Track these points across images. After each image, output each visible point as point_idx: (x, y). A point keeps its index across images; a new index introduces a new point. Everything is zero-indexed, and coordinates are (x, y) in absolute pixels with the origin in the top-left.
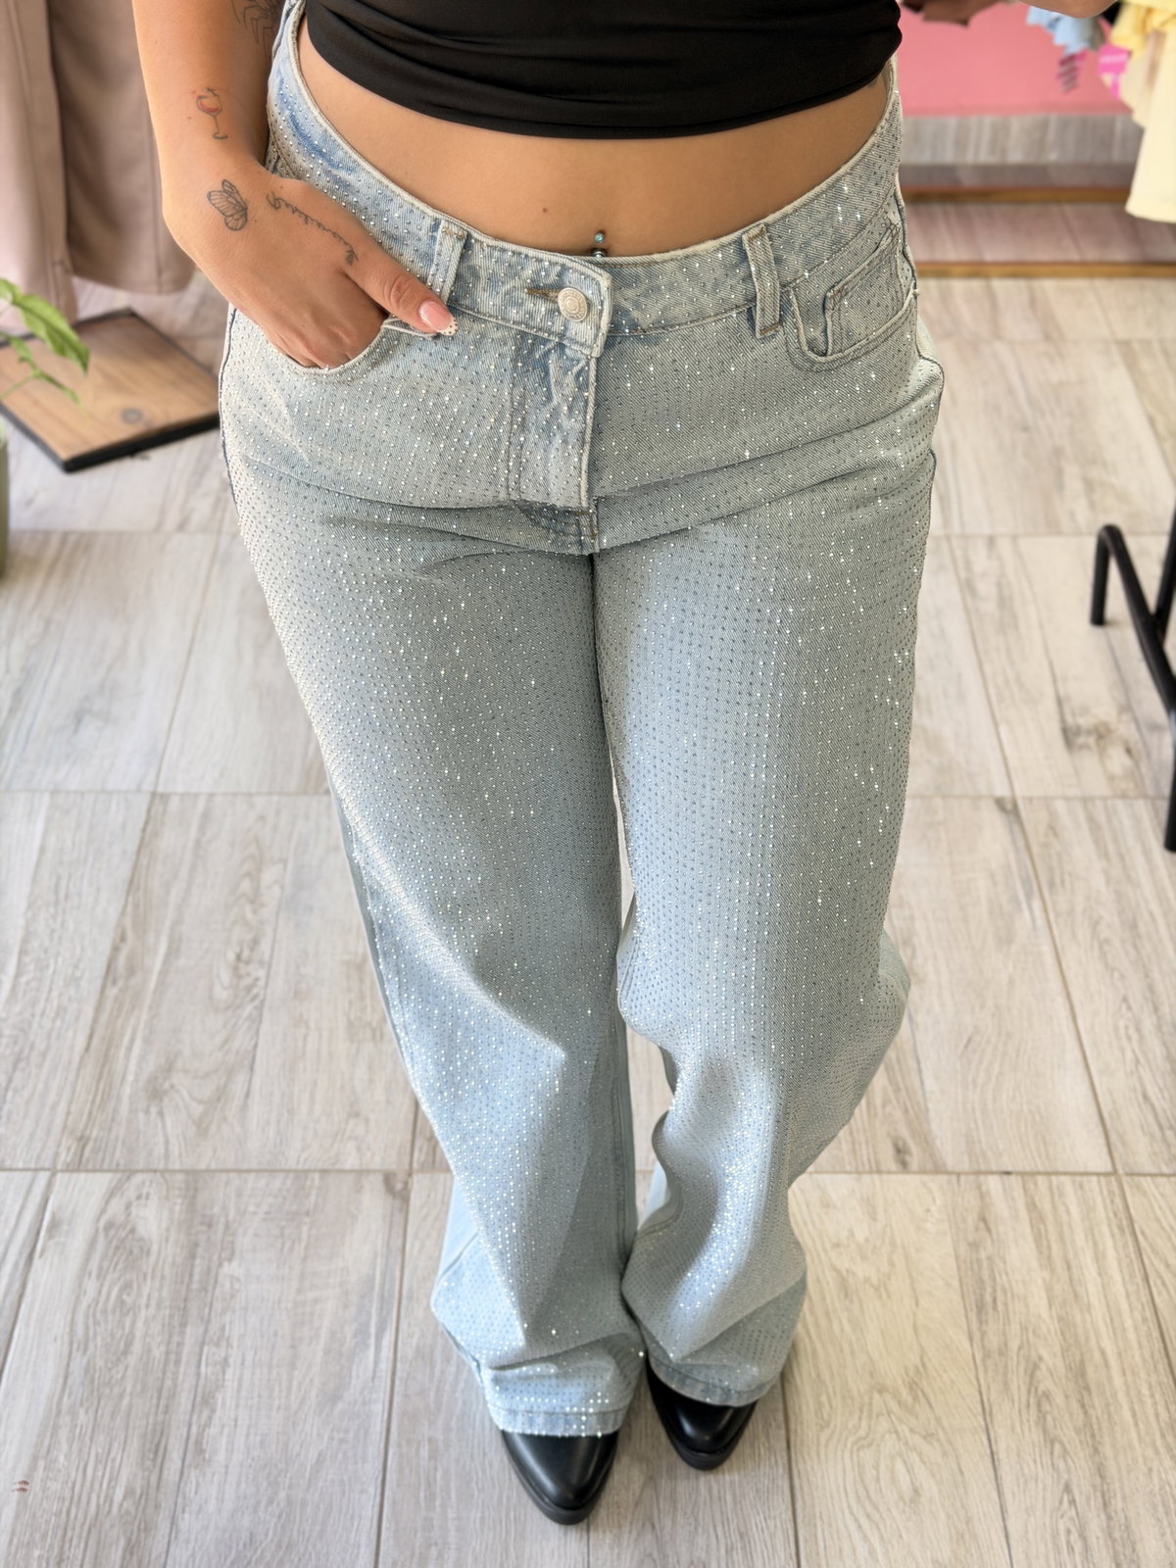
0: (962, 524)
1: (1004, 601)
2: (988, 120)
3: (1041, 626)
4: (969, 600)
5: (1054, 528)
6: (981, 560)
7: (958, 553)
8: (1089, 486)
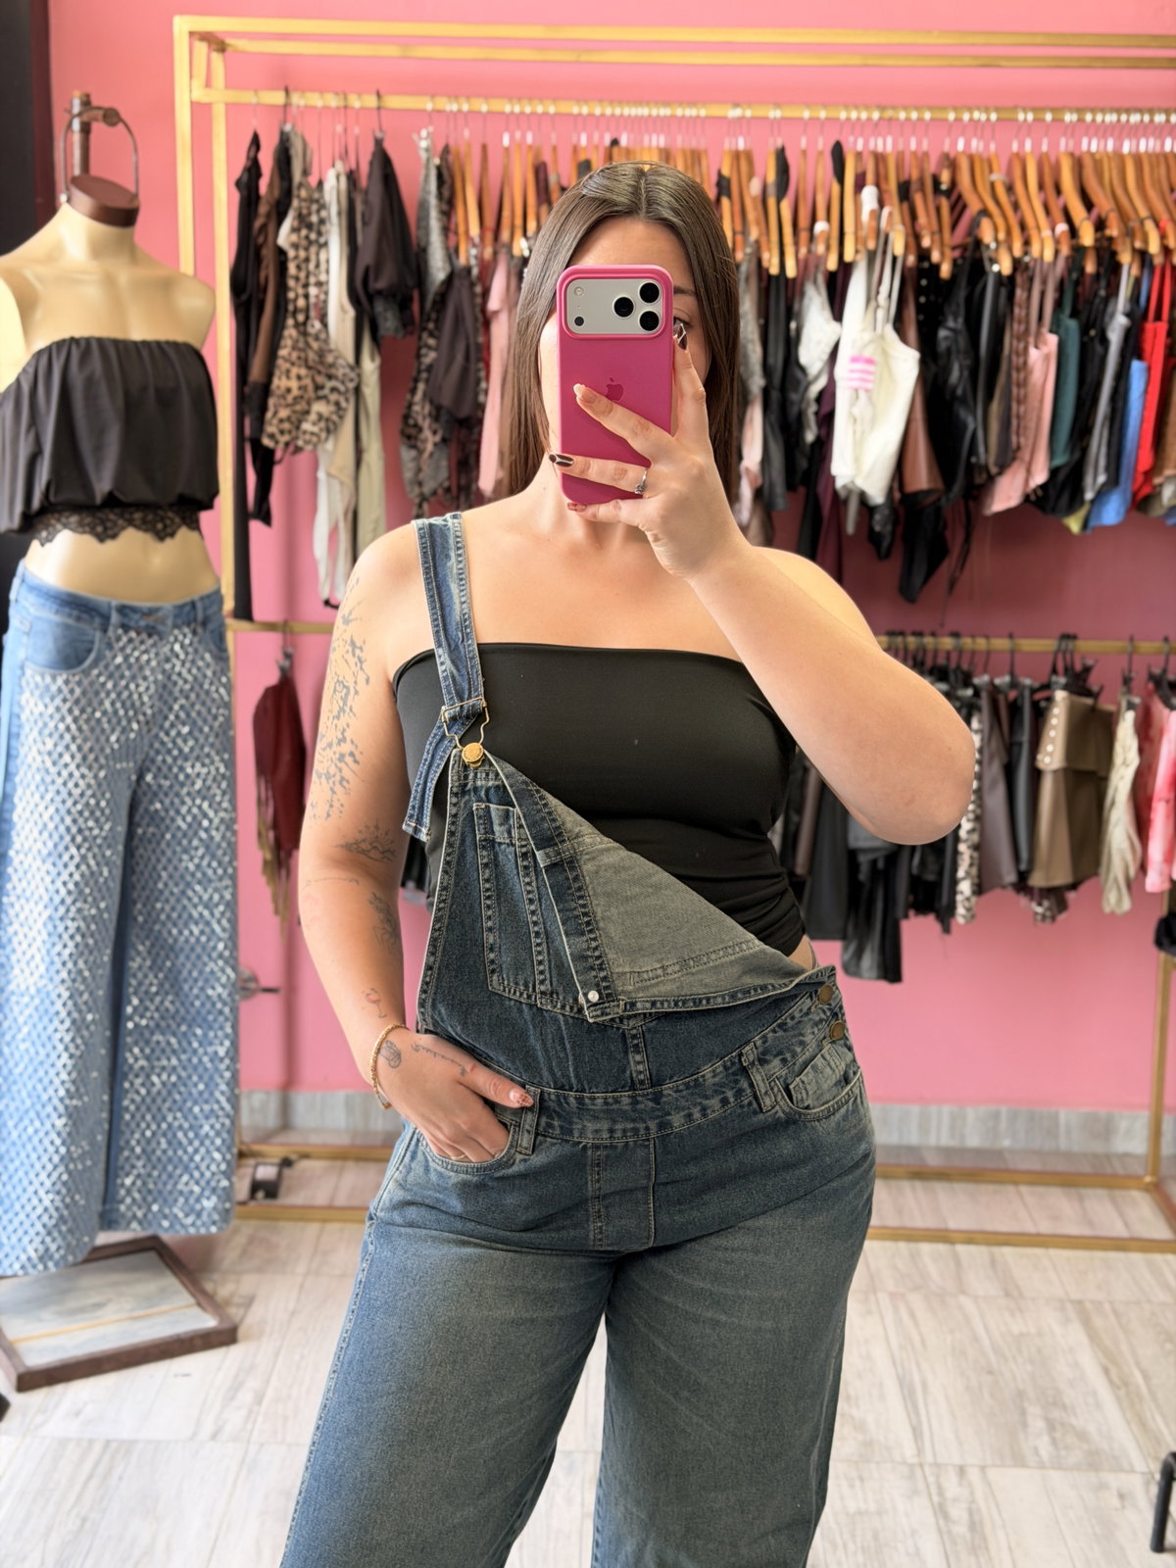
0: (935, 1455)
1: (974, 1526)
2: (946, 1109)
3: (1010, 1549)
4: (942, 1522)
5: (1019, 1461)
6: (952, 1486)
7: (931, 1479)
8: (1051, 1426)
